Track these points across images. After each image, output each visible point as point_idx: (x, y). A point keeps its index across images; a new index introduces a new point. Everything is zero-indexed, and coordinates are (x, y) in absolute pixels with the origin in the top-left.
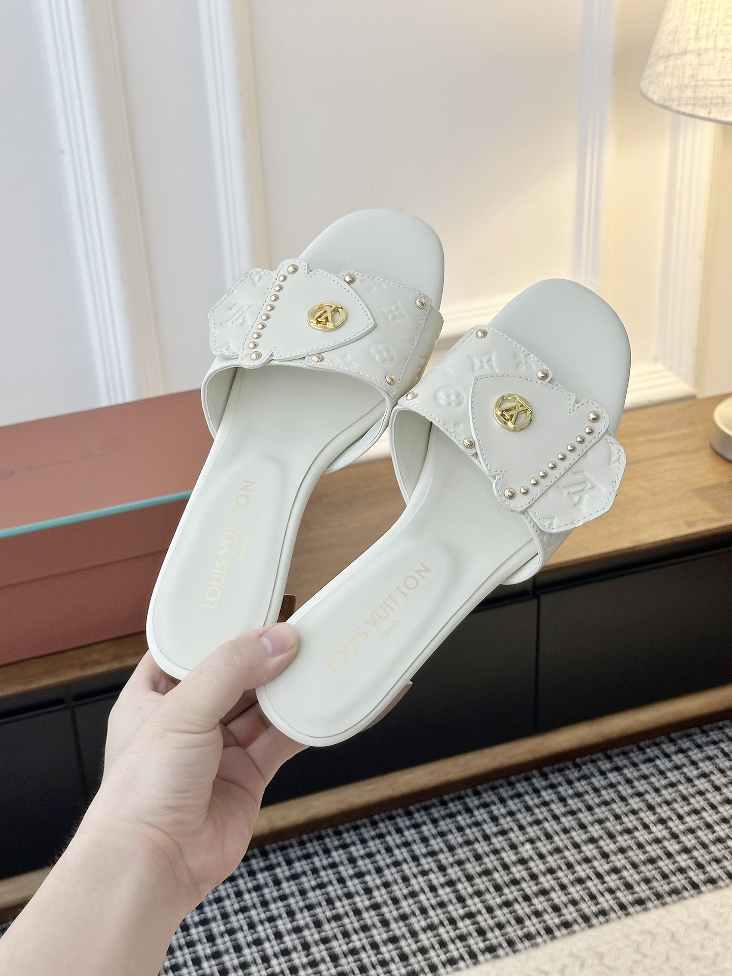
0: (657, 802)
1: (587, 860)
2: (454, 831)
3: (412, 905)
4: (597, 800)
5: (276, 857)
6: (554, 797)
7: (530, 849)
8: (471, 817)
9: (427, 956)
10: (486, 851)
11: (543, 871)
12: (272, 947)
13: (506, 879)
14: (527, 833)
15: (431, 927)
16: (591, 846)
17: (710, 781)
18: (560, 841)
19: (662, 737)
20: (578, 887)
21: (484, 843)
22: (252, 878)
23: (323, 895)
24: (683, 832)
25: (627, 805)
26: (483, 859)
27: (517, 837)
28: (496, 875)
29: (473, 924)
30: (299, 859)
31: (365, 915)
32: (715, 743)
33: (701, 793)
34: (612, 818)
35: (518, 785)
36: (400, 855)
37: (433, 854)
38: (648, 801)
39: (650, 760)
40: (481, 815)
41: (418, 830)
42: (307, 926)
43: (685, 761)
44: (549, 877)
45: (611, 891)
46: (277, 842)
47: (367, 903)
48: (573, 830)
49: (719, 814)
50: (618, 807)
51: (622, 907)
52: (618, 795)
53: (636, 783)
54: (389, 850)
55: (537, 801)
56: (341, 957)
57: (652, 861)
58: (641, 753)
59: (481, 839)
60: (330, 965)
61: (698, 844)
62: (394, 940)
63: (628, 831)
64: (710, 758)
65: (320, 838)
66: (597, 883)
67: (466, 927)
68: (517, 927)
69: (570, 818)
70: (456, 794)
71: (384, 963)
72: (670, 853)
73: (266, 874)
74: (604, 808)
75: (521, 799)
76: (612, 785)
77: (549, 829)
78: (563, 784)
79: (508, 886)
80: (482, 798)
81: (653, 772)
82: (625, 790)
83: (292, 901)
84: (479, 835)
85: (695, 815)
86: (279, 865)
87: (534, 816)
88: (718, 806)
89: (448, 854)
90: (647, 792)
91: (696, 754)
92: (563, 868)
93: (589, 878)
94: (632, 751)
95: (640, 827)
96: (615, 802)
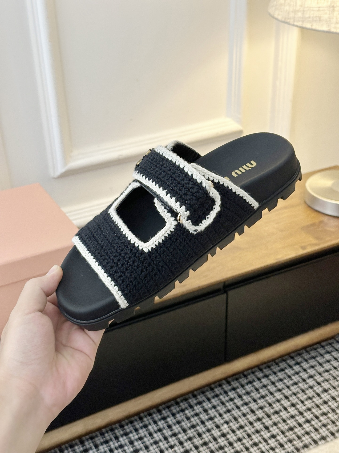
0: (289, 394)
1: (257, 432)
2: (185, 420)
4: (258, 396)
5: (89, 444)
6: (235, 395)
7: (227, 428)
8: (193, 411)
10: (203, 431)
11: (235, 440)
13: (216, 446)
14: (224, 418)
16: (259, 423)
17: (314, 380)
19: (287, 356)
20: (255, 448)
21: (202, 426)
24: (305, 411)
25: (274, 397)
26: (202, 435)
27: (219, 421)
28: (210, 445)
30: (102, 444)
32: (314, 358)
33: (311, 387)
34: (267, 405)
35: (216, 390)
36: (157, 437)
37: (175, 435)
38: (284, 394)
39: (282, 370)
40: (198, 409)
41: (165, 421)
43: (300, 369)
44: (239, 443)
45: (273, 449)
48: (248, 414)
49: (322, 399)
50: (270, 399)
52: (269, 392)
53: (277, 384)
54: (151, 434)
55: (227, 398)
57: (291, 429)
58: (277, 366)
59: (200, 423)
61: (314, 417)
63: (277, 413)
64: (312, 367)
65: (112, 430)
66: (265, 445)
69: (245, 407)
70: (184, 397)
72: (300, 424)
74: (262, 400)
75: (218, 397)
76: (265, 386)
77: (236, 415)
78: (239, 387)
79: (217, 451)
80: (198, 399)
81: (285, 377)
82: (272, 389)
84: (198, 421)
85: (310, 400)
86: (91, 448)
87: (226, 408)
88: (321, 395)
89: (183, 434)
90: (283, 388)
91: (305, 365)
92: (246, 438)
93: (260, 442)
94: (272, 365)
95: (283, 410)
96: (268, 396)
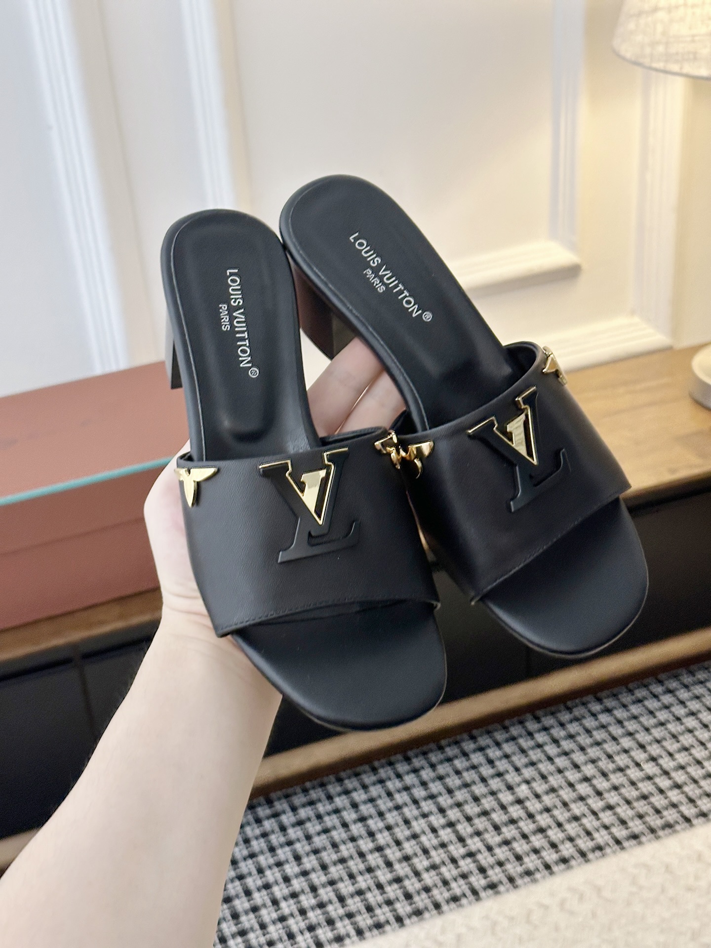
0: (647, 741)
1: (582, 799)
2: (452, 772)
3: (414, 845)
4: (589, 741)
5: (282, 805)
6: (547, 739)
7: (526, 790)
8: (467, 761)
9: (430, 894)
10: (483, 792)
11: (539, 810)
12: (281, 890)
13: (505, 818)
14: (522, 775)
15: (434, 867)
16: (585, 784)
17: (697, 719)
18: (555, 781)
19: (650, 678)
20: (574, 824)
21: (482, 785)
22: (258, 824)
23: (328, 838)
24: (674, 769)
25: (618, 744)
26: (481, 801)
27: (513, 778)
28: (494, 816)
29: (475, 861)
30: (304, 806)
31: (370, 857)
32: (701, 682)
33: (690, 731)
34: (603, 757)
35: (512, 729)
36: (401, 799)
37: (432, 797)
38: (638, 740)
39: (640, 701)
40: (477, 758)
41: (417, 774)
42: (313, 870)
43: (673, 700)
44: (546, 815)
45: (606, 827)
46: (281, 790)
47: (371, 845)
48: (566, 770)
49: (708, 751)
50: (610, 747)
51: (618, 842)
52: (609, 736)
53: (626, 724)
54: (390, 794)
55: (531, 743)
56: (347, 898)
57: (645, 797)
58: (630, 694)
59: (477, 781)
60: (338, 905)
61: (687, 778)
62: (398, 880)
63: (621, 770)
64: (697, 697)
65: (323, 785)
66: (592, 820)
67: (467, 865)
68: (517, 863)
69: (564, 758)
70: (453, 738)
71: (389, 903)
72: (662, 789)
73: (273, 820)
74: (596, 748)
75: (516, 741)
76: (603, 726)
77: (544, 770)
78: (555, 727)
79: (506, 824)
80: (478, 742)
81: (642, 713)
83: (298, 846)
84: (477, 779)
85: (684, 751)
86: (284, 812)
87: (528, 758)
89: (447, 797)
90: (637, 731)
91: (683, 694)
92: (558, 807)
93: (584, 815)
94: (621, 693)
95: (631, 764)
96: (607, 742)
